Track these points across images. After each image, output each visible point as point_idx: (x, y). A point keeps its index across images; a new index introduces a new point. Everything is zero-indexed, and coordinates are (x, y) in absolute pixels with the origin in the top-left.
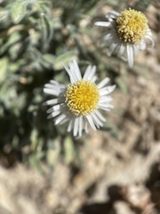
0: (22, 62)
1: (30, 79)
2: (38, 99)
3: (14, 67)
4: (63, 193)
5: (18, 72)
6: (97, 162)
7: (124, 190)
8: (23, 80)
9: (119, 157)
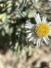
0: (12, 15)
1: (15, 22)
2: (19, 30)
3: (9, 17)
4: (24, 64)
5: (10, 19)
6: (38, 53)
7: (47, 64)
8: (12, 22)
9: (46, 52)
